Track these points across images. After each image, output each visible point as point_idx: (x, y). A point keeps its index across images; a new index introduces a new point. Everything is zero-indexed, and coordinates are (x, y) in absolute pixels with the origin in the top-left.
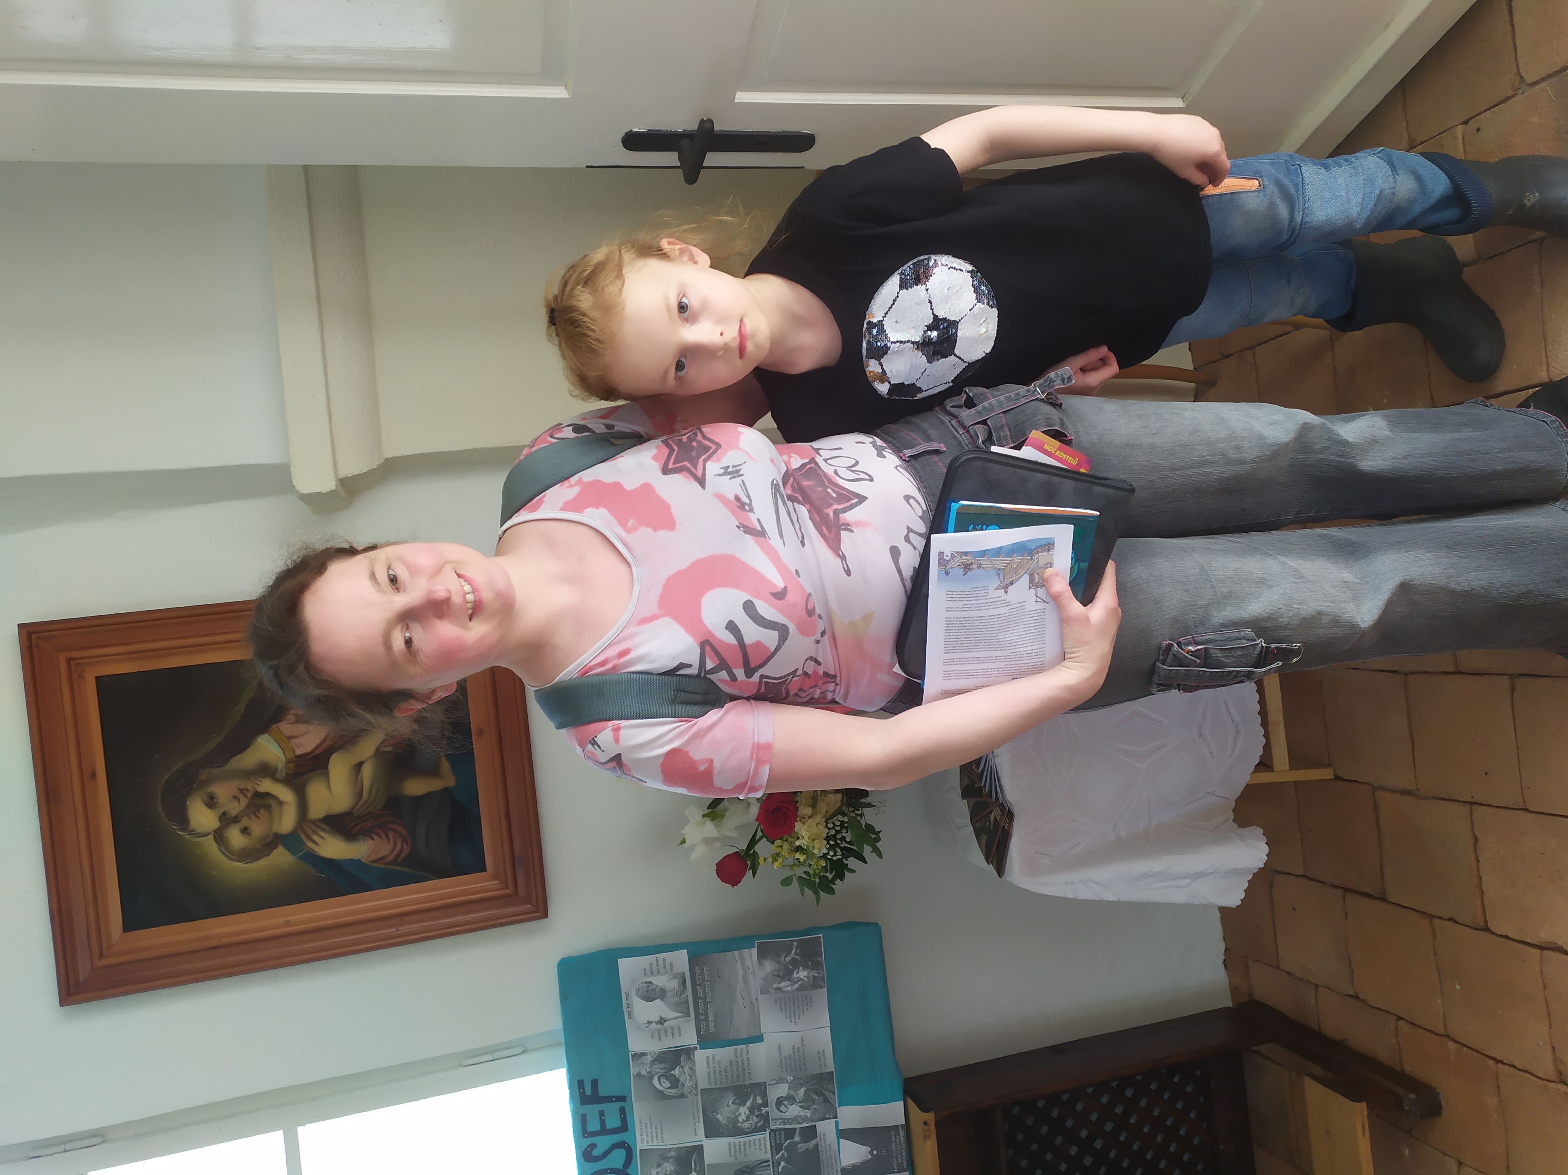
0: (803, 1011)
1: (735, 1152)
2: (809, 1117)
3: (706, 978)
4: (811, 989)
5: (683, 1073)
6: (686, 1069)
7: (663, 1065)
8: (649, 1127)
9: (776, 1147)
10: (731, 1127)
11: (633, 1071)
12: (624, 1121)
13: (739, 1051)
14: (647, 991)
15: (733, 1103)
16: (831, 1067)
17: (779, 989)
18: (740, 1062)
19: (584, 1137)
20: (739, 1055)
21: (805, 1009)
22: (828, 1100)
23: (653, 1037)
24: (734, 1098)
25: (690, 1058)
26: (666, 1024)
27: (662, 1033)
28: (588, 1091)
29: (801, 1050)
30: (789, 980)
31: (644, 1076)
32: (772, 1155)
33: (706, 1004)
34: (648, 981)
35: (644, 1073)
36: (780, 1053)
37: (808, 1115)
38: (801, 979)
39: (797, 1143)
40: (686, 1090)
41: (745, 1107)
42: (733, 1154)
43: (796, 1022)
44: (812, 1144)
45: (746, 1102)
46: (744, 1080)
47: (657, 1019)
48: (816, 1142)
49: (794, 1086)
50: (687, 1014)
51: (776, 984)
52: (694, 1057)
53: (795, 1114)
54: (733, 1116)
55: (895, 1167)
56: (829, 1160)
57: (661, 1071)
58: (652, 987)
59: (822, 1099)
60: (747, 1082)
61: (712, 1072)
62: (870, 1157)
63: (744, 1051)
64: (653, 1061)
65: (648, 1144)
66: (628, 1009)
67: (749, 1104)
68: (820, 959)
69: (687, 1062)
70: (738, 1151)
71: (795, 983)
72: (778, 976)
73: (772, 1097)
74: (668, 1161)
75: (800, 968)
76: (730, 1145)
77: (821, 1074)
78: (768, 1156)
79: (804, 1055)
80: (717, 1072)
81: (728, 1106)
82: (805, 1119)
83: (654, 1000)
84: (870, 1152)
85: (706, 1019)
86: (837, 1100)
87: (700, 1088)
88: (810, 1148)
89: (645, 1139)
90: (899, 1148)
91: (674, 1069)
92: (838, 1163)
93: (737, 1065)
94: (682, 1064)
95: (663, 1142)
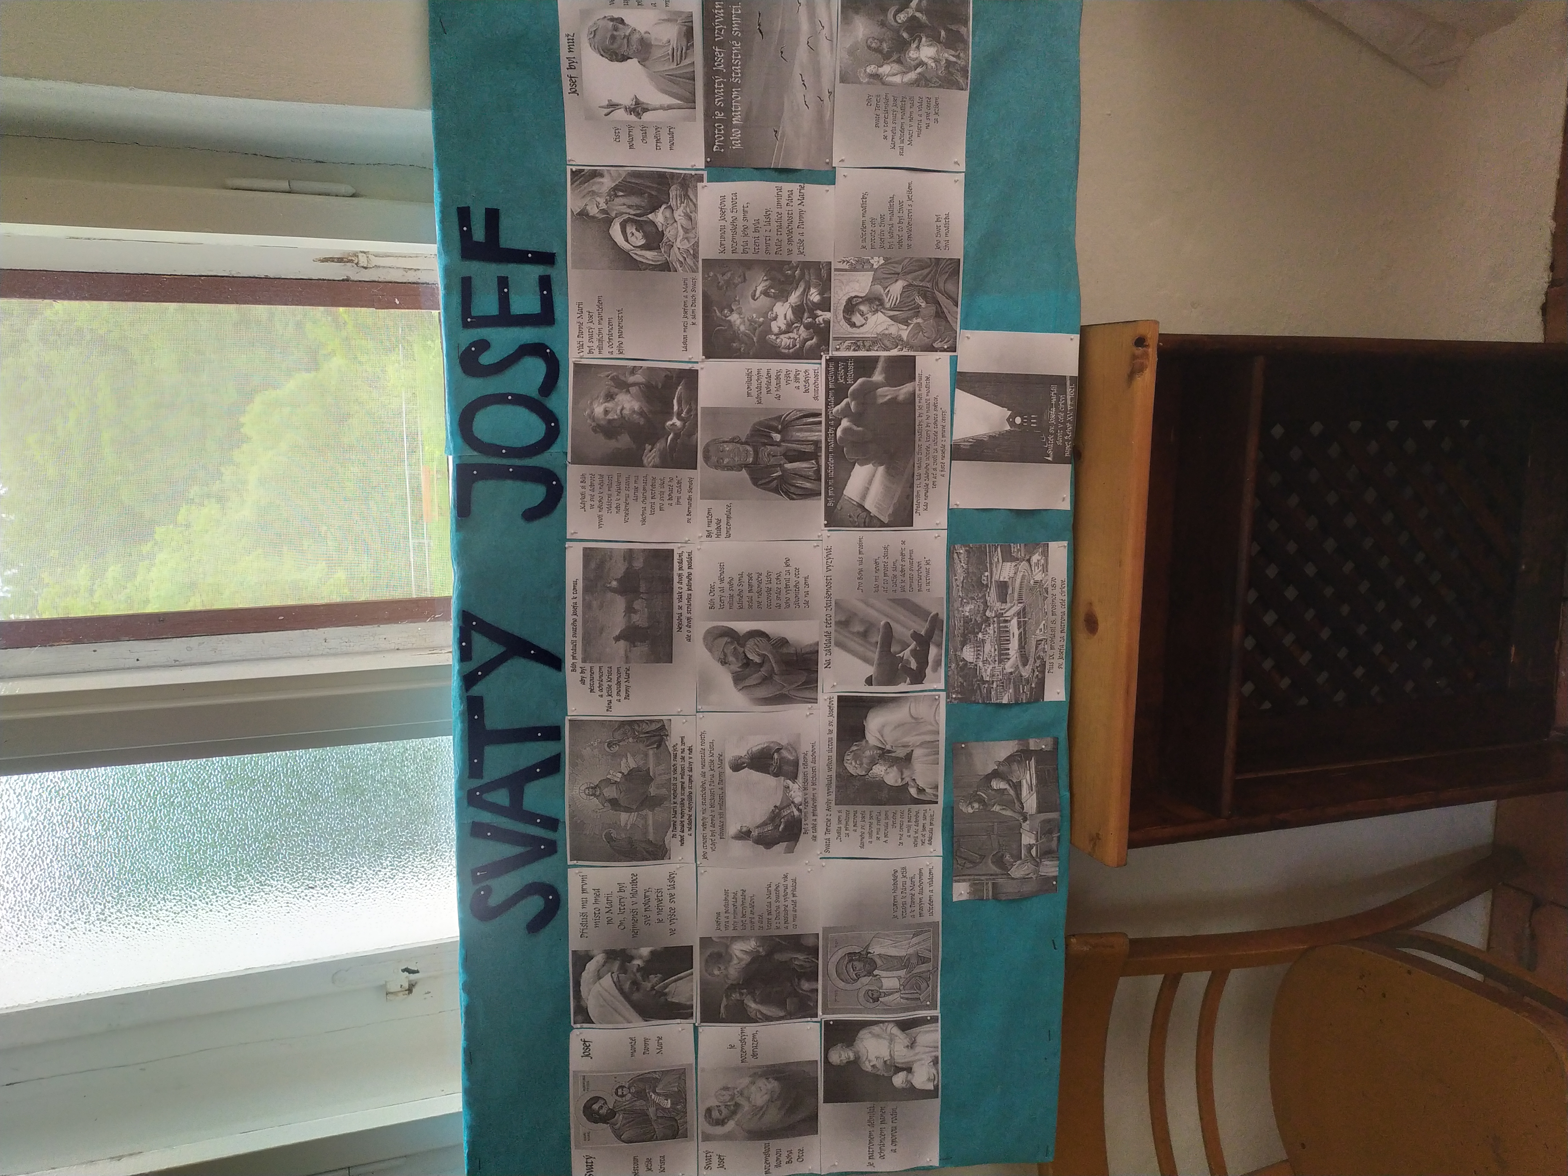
0: (919, 129)
1: (759, 388)
2: (905, 339)
3: (736, 30)
4: (940, 86)
5: (670, 222)
6: (679, 214)
7: (634, 200)
8: (596, 319)
9: (836, 392)
10: (755, 339)
11: (573, 202)
12: (547, 303)
13: (785, 194)
14: (613, 38)
15: (765, 293)
16: (957, 249)
17: (876, 76)
18: (785, 217)
19: (466, 325)
20: (784, 202)
21: (924, 125)
22: (943, 312)
23: (617, 138)
24: (767, 283)
25: (687, 196)
26: (647, 117)
27: (637, 134)
28: (479, 234)
29: (906, 207)
30: (899, 61)
31: (593, 217)
32: (827, 404)
33: (729, 88)
34: (616, 16)
35: (593, 211)
36: (864, 209)
37: (905, 335)
38: (922, 64)
39: (878, 386)
40: (675, 255)
41: (787, 305)
42: (754, 393)
43: (902, 148)
44: (904, 390)
45: (789, 294)
46: (790, 252)
47: (628, 102)
48: (911, 389)
49: (883, 277)
50: (690, 102)
51: (873, 66)
52: (696, 196)
53: (880, 329)
54: (761, 319)
55: (1050, 452)
56: (932, 425)
57: (629, 211)
58: (624, 32)
59: (932, 309)
60: (796, 258)
61: (729, 227)
62: (1008, 428)
63: (796, 196)
64: (615, 189)
65: (591, 356)
66: (572, 73)
67: (794, 298)
68: (963, 30)
69: (682, 203)
70: (764, 385)
71: (910, 69)
72: (878, 50)
73: (840, 295)
74: (628, 391)
75: (924, 39)
76: (749, 375)
77: (938, 260)
78: (820, 405)
79: (910, 217)
80: (739, 230)
81: (754, 297)
82: (897, 342)
83: (624, 58)
84: (1008, 420)
85: (727, 122)
86: (959, 316)
87: (702, 256)
88: (901, 398)
89: (586, 344)
90: (1061, 419)
91: (654, 209)
92: (948, 434)
93: (779, 220)
94: (672, 202)
95: (621, 353)
